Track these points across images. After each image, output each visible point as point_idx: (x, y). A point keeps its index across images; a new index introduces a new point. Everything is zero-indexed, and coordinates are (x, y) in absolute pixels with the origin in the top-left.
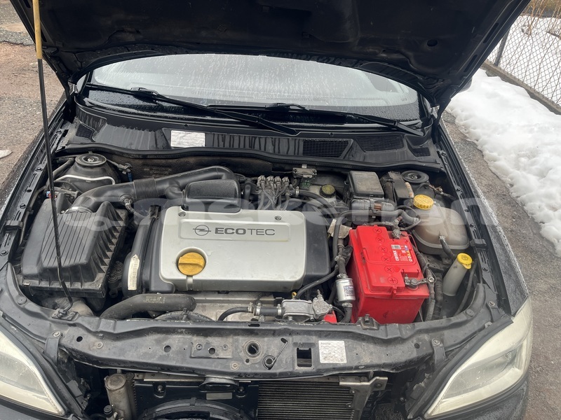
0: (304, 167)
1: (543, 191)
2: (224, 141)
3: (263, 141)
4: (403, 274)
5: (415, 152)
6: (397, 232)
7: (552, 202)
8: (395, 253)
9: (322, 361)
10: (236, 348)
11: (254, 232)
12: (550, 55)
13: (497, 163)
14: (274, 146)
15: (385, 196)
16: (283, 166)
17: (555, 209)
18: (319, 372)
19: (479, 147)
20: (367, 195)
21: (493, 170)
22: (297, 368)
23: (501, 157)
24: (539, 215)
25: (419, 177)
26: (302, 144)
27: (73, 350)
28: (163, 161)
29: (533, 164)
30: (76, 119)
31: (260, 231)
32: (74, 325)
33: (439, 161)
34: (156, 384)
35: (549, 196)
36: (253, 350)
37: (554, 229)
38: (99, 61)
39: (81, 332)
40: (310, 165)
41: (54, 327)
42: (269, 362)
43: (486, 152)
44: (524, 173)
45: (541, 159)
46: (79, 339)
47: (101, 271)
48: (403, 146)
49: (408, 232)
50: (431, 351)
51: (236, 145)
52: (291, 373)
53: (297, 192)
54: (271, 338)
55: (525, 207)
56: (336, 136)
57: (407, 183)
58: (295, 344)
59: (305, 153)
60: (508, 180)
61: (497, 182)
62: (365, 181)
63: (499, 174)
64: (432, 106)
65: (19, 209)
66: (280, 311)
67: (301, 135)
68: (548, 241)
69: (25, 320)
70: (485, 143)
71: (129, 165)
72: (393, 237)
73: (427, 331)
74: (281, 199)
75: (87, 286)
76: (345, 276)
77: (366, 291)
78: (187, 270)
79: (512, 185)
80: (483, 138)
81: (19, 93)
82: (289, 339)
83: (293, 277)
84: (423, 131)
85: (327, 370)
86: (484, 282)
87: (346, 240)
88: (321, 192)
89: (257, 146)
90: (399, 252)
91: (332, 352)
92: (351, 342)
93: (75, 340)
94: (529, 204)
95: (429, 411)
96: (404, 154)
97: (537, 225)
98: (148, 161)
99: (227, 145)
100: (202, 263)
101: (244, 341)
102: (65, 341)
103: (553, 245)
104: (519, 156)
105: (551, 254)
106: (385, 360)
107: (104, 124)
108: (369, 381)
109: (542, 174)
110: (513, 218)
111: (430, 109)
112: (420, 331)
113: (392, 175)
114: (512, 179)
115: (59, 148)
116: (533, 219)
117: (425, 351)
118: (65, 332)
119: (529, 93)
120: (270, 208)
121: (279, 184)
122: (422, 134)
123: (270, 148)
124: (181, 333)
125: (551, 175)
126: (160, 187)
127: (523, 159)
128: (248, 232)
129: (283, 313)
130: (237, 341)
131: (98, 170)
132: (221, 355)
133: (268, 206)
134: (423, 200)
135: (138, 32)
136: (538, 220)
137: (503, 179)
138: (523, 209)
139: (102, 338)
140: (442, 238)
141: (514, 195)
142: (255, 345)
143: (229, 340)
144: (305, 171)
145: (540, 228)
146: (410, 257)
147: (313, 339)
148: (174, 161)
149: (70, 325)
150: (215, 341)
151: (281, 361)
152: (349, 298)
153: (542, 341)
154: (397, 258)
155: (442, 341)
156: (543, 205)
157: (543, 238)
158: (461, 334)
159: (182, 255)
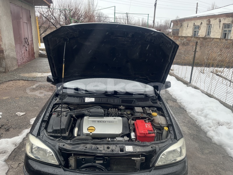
0: (122, 106)
1: (206, 122)
2: (100, 100)
3: (110, 100)
4: (148, 130)
5: (153, 103)
6: (147, 121)
7: (210, 125)
8: (146, 126)
9: (126, 150)
10: (104, 147)
11: (108, 122)
12: (207, 78)
13: (191, 114)
14: (113, 101)
15: (144, 113)
16: (116, 106)
17: (210, 127)
18: (126, 153)
19: (185, 109)
20: (139, 112)
21: (190, 116)
22: (120, 152)
23: (192, 112)
24: (206, 130)
25: (154, 109)
26: (121, 100)
27: (62, 148)
28: (83, 106)
29: (202, 113)
30: (59, 96)
31: (109, 122)
32: (62, 142)
33: (160, 105)
34: (83, 158)
35: (208, 123)
36: (108, 148)
37: (210, 134)
38: (68, 80)
39: (64, 144)
40: (123, 106)
41: (57, 143)
42: (113, 151)
43: (187, 111)
44: (200, 116)
45: (205, 111)
46: (64, 145)
47: (68, 132)
48: (149, 101)
49: (150, 121)
50: (155, 149)
51: (103, 101)
52: (118, 153)
53: (120, 113)
54: (113, 145)
55: (201, 128)
56: (130, 98)
57: (150, 110)
58: (119, 147)
59: (122, 103)
60: (195, 119)
61: (191, 120)
62: (138, 109)
63: (192, 117)
64: (158, 91)
65: (46, 117)
66: (115, 140)
67: (121, 98)
68: (209, 138)
69: (50, 141)
70: (187, 107)
71: (74, 107)
72: (146, 122)
73: (154, 144)
74: (115, 115)
75: (64, 135)
76: (133, 132)
77: (138, 134)
78: (91, 131)
79: (196, 121)
80: (186, 106)
81: (28, 96)
82: (118, 146)
83: (119, 133)
84: (155, 97)
85: (128, 153)
86: (171, 133)
87: (133, 124)
88: (127, 113)
89: (109, 101)
90: (147, 126)
91: (129, 149)
92: (134, 146)
93: (63, 146)
94: (202, 126)
95: (156, 165)
96: (150, 103)
97: (205, 133)
98: (79, 106)
99: (100, 101)
100: (94, 129)
101: (106, 146)
102: (60, 146)
103: (211, 139)
104: (198, 111)
105: (210, 142)
106: (143, 150)
107: (67, 97)
108: (140, 158)
109: (206, 116)
110: (197, 131)
111: (157, 92)
112: (153, 144)
113: (146, 108)
114: (196, 119)
115: (55, 103)
116: (204, 131)
117: (154, 149)
118: (60, 144)
119: (201, 91)
120: (112, 117)
121: (115, 111)
122: (155, 98)
123: (112, 101)
124: (90, 144)
125: (208, 116)
126: (82, 112)
127: (199, 112)
128: (106, 122)
129: (116, 140)
130: (104, 146)
131: (65, 108)
132: (100, 149)
133: (112, 116)
134: (155, 114)
135: (79, 73)
136: (205, 132)
137: (193, 119)
138: (200, 128)
139: (69, 145)
140: (159, 123)
141: (197, 124)
142: (109, 147)
143: (102, 146)
144: (122, 107)
145: (206, 134)
146: (150, 127)
147: (124, 145)
148: (86, 105)
149: (61, 142)
150: (98, 146)
151: (116, 150)
152: (134, 137)
153: (206, 168)
154: (146, 127)
155: (159, 146)
156: (207, 126)
157: (207, 137)
158: (163, 145)
159: (89, 127)
